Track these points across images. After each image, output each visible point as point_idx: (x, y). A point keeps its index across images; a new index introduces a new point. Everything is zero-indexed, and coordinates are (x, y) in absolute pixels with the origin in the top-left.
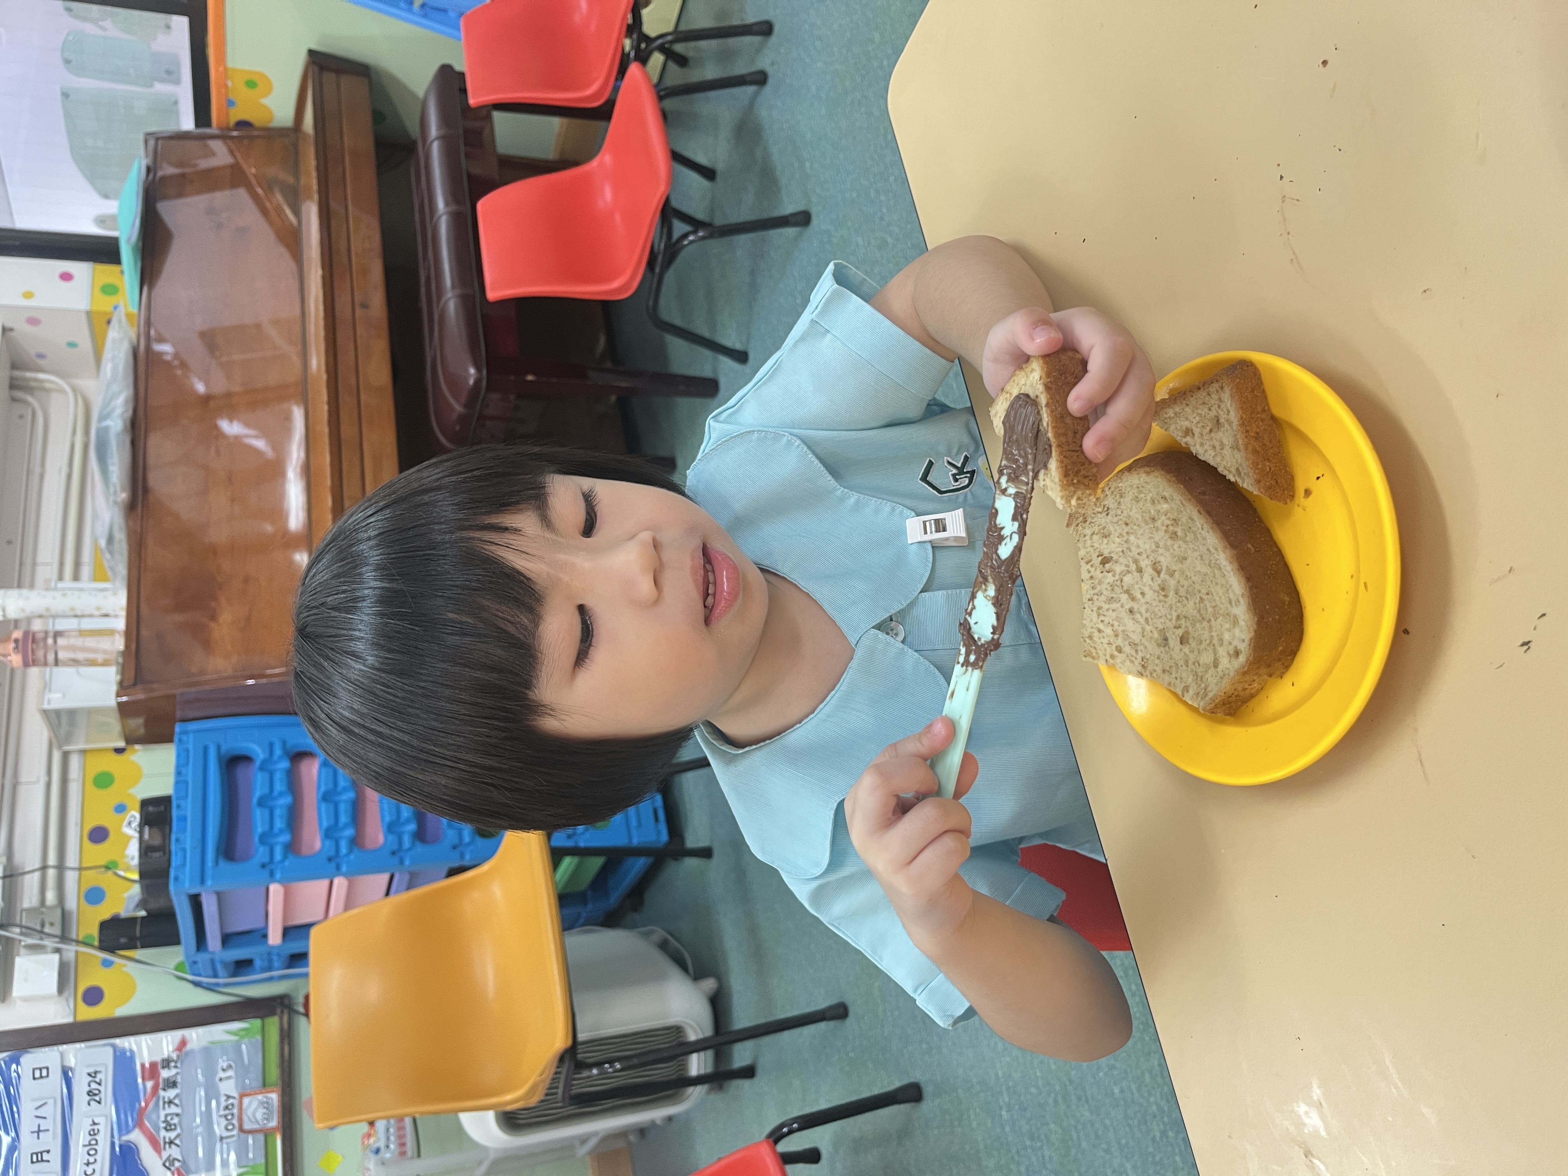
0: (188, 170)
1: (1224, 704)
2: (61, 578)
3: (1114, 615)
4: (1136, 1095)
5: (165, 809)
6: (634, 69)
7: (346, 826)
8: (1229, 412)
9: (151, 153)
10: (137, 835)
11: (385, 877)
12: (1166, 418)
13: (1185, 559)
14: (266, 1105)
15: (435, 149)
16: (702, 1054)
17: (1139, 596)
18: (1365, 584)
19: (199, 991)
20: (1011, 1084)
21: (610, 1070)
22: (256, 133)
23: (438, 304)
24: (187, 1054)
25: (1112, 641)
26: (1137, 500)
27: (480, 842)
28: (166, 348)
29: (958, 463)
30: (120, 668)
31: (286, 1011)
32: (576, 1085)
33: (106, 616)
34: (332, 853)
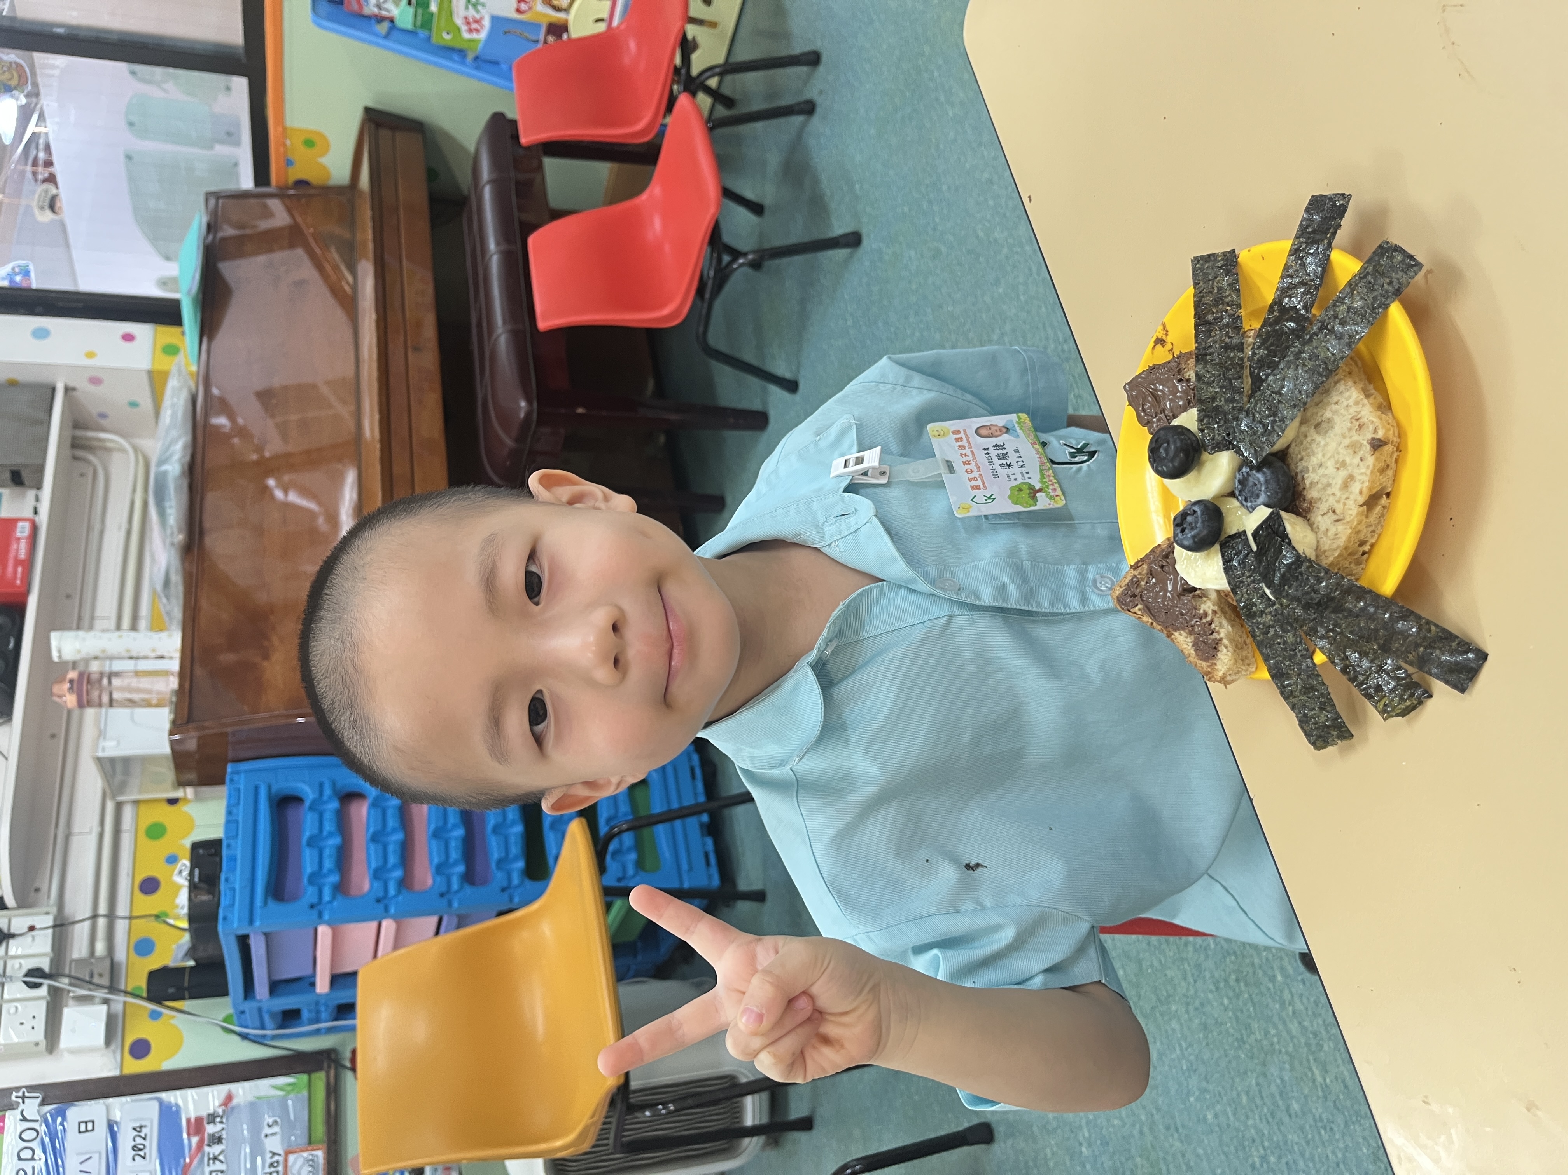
0: (248, 231)
5: (216, 851)
6: (682, 102)
7: (394, 867)
9: (211, 214)
10: (187, 884)
11: (434, 920)
14: (312, 1163)
15: (487, 193)
19: (246, 1044)
21: (664, 1112)
22: (312, 191)
23: (489, 342)
24: (233, 1108)
27: (529, 884)
30: (173, 707)
31: (333, 1065)
32: (629, 1131)
33: (161, 657)
34: (381, 894)
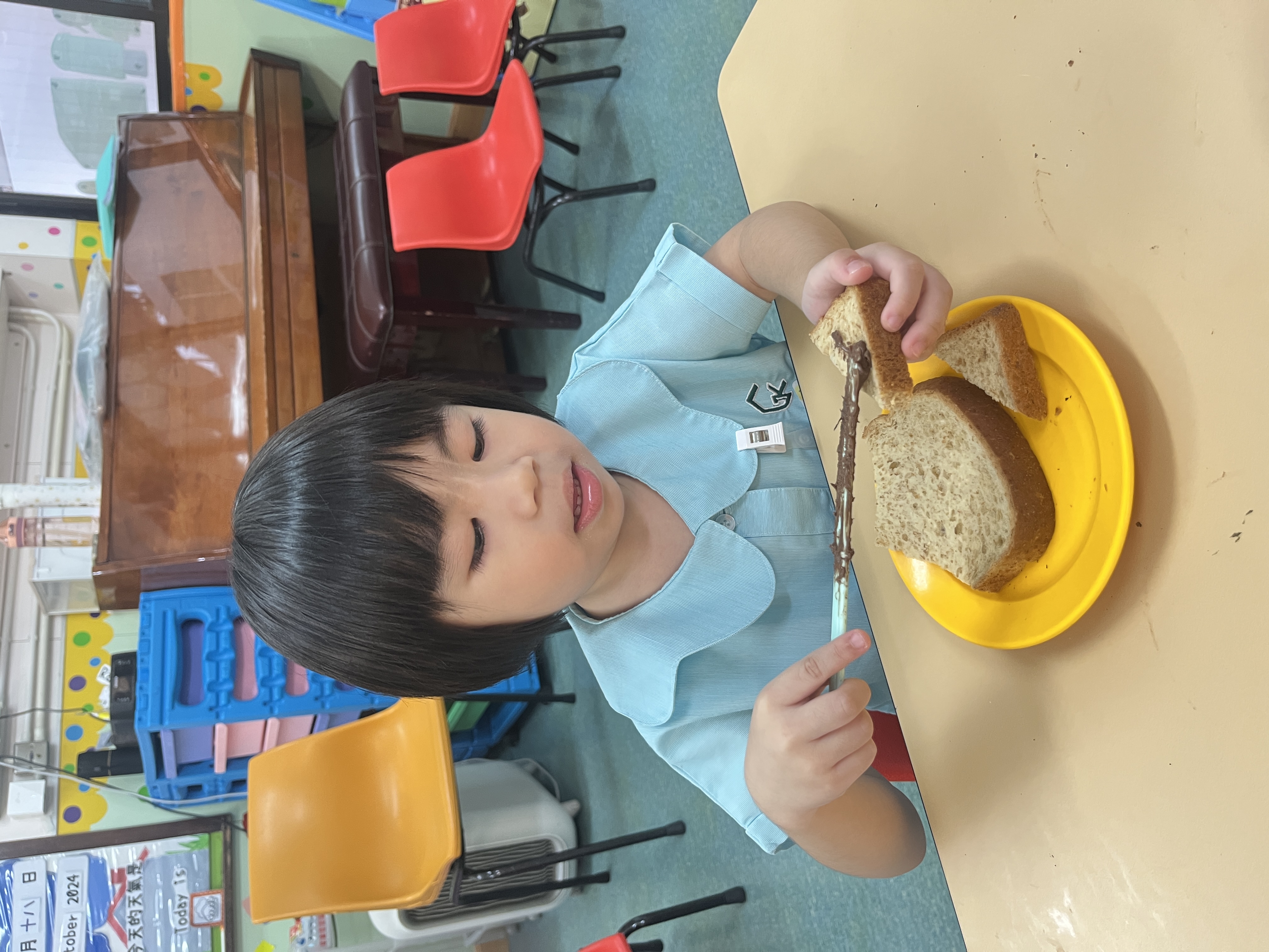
0: (153, 145)
1: (991, 583)
2: (48, 475)
3: (901, 510)
4: (920, 898)
5: (132, 661)
6: (513, 64)
7: (278, 676)
8: (994, 345)
9: (123, 133)
10: (108, 683)
11: (310, 718)
12: (943, 350)
13: (958, 464)
14: (213, 904)
15: (353, 129)
16: (567, 863)
17: (922, 494)
18: (1106, 486)
19: (158, 811)
20: (818, 888)
21: (492, 876)
22: (209, 116)
23: (354, 254)
24: (148, 862)
25: (899, 530)
26: (919, 416)
28: (135, 289)
29: (777, 387)
30: (95, 547)
31: (229, 827)
32: (464, 888)
33: (85, 505)
34: (267, 698)
